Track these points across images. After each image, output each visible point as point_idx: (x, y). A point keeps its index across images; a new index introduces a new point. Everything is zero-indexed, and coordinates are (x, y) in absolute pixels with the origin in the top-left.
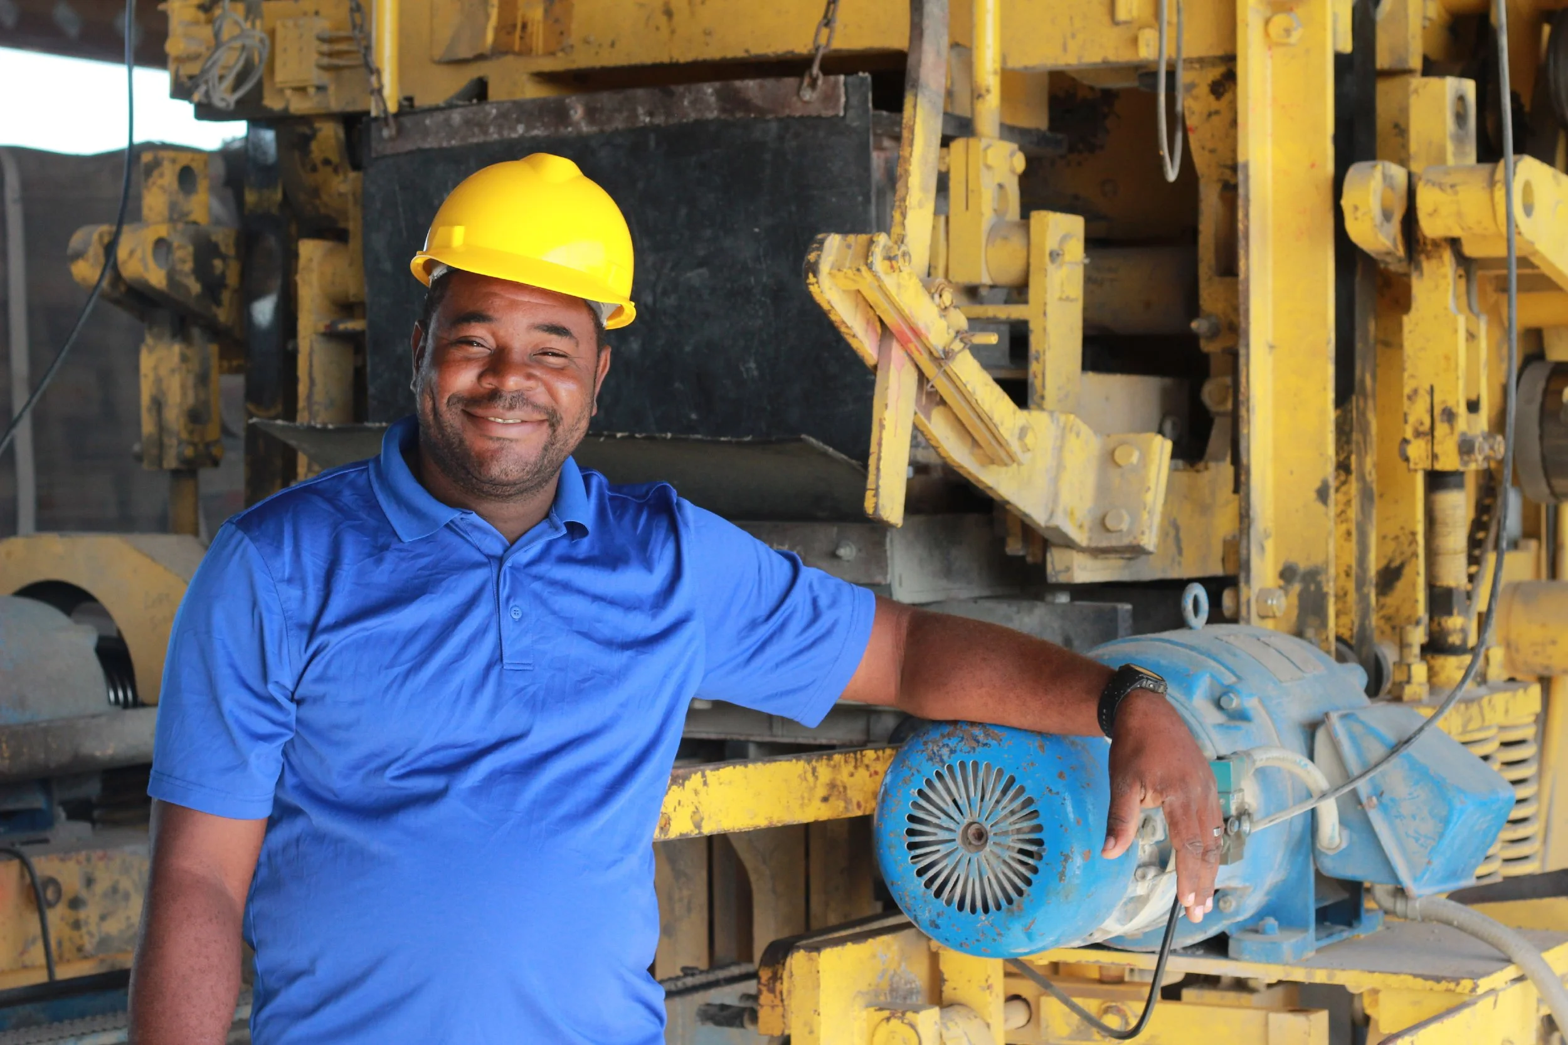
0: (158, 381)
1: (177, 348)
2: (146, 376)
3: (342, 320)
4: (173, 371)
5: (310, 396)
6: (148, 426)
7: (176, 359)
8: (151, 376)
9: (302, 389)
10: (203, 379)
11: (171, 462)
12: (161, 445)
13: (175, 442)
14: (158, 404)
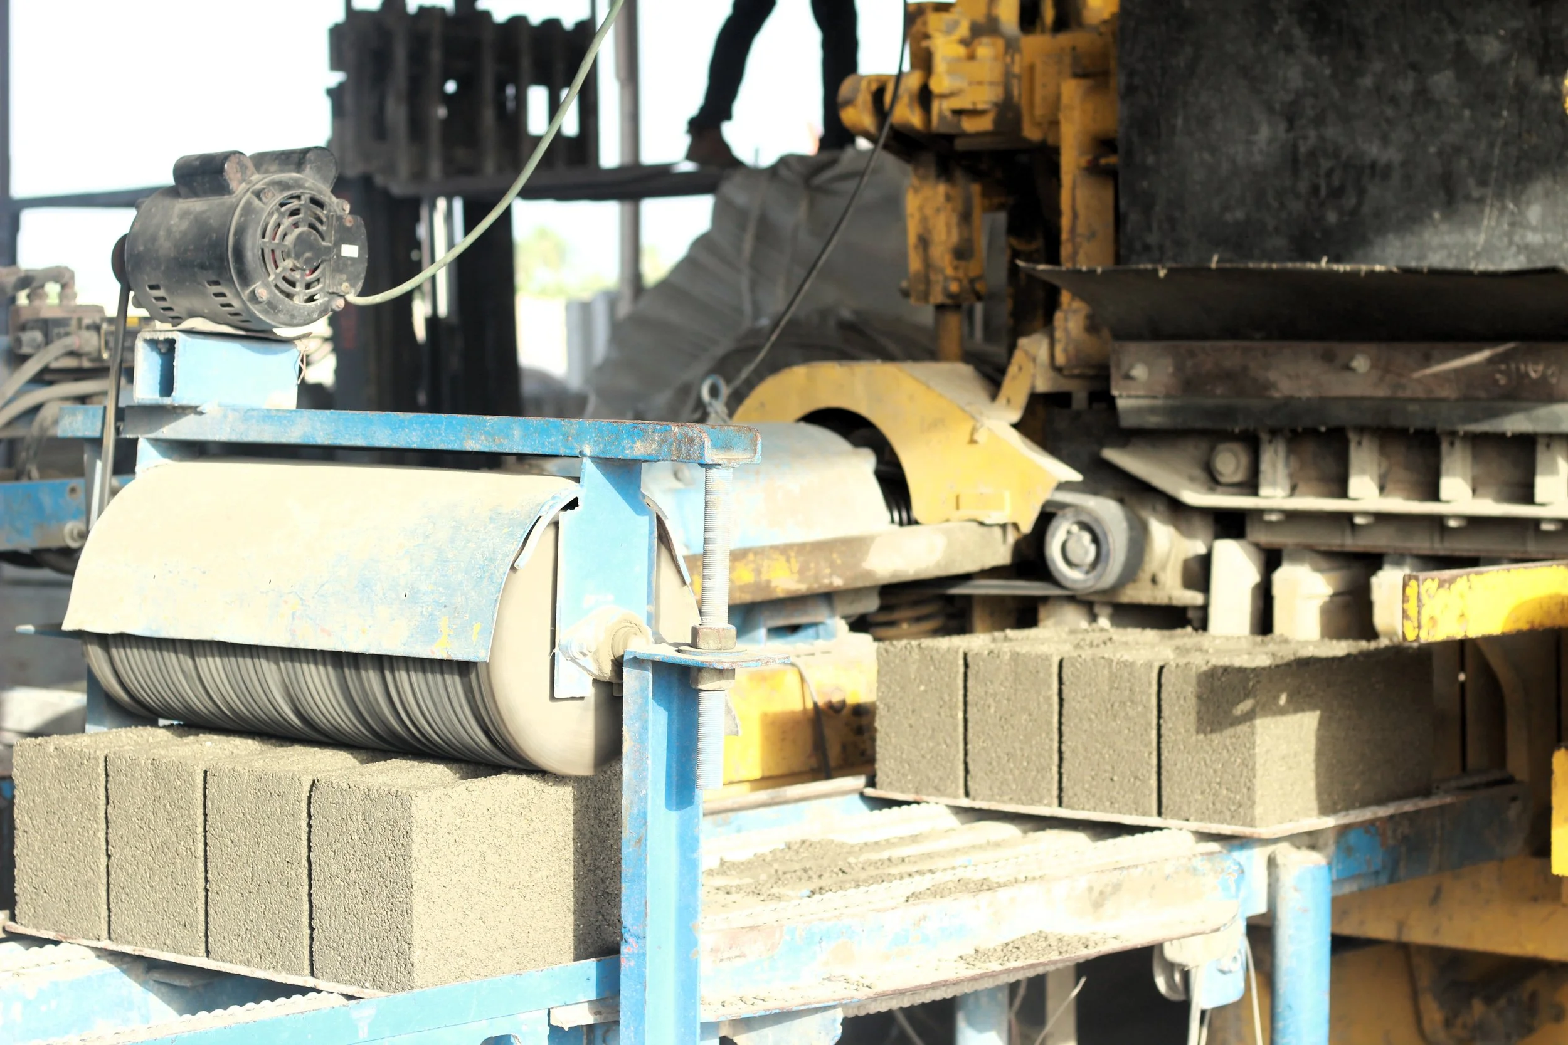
0: (924, 220)
1: (942, 188)
2: (912, 216)
3: (1105, 155)
4: (938, 210)
5: (1073, 230)
6: (915, 264)
7: (941, 198)
8: (917, 216)
9: (1065, 222)
10: (966, 217)
11: (938, 297)
12: (928, 282)
13: (940, 278)
14: (924, 242)
